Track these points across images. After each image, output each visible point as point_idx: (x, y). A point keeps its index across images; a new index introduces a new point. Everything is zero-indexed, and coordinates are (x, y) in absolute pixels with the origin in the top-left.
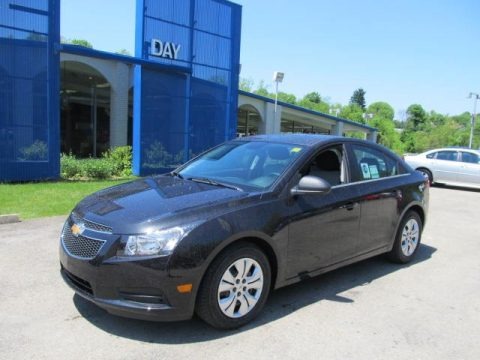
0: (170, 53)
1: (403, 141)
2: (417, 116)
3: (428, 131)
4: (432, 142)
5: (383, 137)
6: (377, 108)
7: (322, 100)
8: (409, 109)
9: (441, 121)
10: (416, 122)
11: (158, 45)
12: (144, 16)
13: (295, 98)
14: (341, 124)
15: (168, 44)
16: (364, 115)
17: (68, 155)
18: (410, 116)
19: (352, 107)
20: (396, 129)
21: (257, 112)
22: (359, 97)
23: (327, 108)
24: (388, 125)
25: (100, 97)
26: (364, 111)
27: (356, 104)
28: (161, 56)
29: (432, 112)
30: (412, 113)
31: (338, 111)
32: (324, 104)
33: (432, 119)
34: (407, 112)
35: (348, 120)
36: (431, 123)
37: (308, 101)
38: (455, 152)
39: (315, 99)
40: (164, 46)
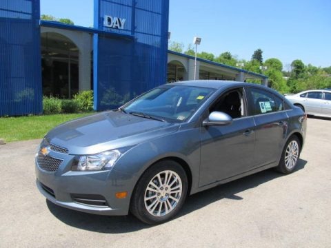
0: (118, 25)
1: (288, 85)
2: (298, 67)
3: (306, 78)
4: (309, 86)
5: (274, 82)
6: (271, 62)
7: (232, 57)
8: (293, 63)
9: (315, 71)
10: (298, 72)
11: (109, 20)
13: (213, 56)
14: (242, 73)
15: (117, 19)
16: (261, 67)
17: (49, 97)
18: (293, 68)
19: (253, 62)
20: (283, 77)
21: (182, 66)
22: (258, 55)
23: (236, 62)
24: (278, 74)
25: (72, 57)
26: (262, 65)
27: (255, 60)
28: (112, 28)
29: (309, 65)
30: (295, 66)
31: (243, 65)
32: (233, 60)
33: (309, 70)
34: (292, 65)
35: (250, 71)
36: (309, 73)
37: (222, 58)
38: (321, 92)
39: (228, 57)
40: (114, 20)
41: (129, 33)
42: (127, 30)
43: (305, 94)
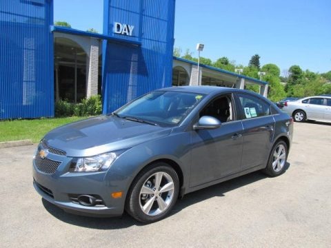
0: (127, 32)
1: (286, 91)
2: (296, 73)
3: (304, 84)
4: (306, 92)
5: (272, 88)
6: (269, 68)
7: (230, 62)
8: (291, 68)
9: (312, 76)
10: (295, 78)
11: (118, 26)
12: (109, 6)
13: (210, 61)
14: (243, 80)
15: (125, 26)
16: (259, 73)
18: (291, 73)
19: (250, 67)
20: (281, 83)
21: (186, 72)
22: (255, 60)
23: (233, 68)
24: (276, 80)
25: (78, 61)
26: (259, 70)
27: (253, 65)
28: (121, 34)
29: (307, 71)
30: (293, 71)
31: (242, 70)
32: (231, 65)
33: (307, 76)
34: (289, 71)
35: (248, 76)
36: (306, 79)
37: (220, 63)
38: (323, 99)
39: (225, 62)
40: (123, 27)
41: (137, 40)
42: (134, 37)
43: (307, 100)
